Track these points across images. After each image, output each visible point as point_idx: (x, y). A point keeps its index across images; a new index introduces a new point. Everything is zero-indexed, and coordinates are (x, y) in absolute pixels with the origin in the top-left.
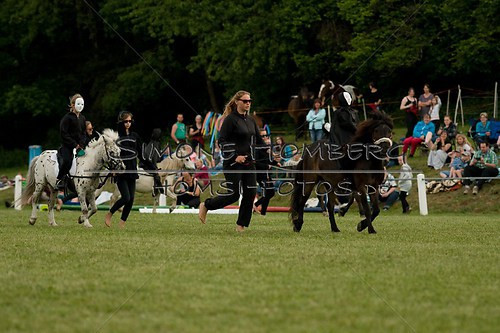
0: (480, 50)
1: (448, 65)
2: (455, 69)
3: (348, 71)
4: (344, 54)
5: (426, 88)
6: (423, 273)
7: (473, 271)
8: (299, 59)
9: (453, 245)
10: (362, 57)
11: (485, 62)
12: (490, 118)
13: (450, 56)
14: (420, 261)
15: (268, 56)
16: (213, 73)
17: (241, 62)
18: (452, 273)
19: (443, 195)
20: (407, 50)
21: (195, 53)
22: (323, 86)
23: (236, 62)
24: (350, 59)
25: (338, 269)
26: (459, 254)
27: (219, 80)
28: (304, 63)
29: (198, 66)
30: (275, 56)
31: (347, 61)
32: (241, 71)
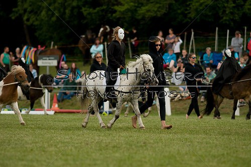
0: (206, 6)
1: (185, 16)
2: (190, 18)
3: (119, 19)
4: (116, 8)
5: (170, 31)
6: (167, 154)
7: (200, 153)
8: (85, 11)
9: (187, 136)
10: (128, 10)
11: (210, 14)
12: (213, 51)
13: (186, 10)
14: (165, 146)
15: (65, 9)
16: (28, 20)
17: (47, 13)
18: (187, 154)
19: (181, 103)
20: (158, 5)
21: (16, 6)
22: (102, 29)
23: (43, 13)
24: (120, 11)
25: (111, 152)
26: (191, 142)
27: (32, 25)
28: (89, 14)
29: (17, 15)
30: (70, 8)
31: (118, 13)
32: (46, 19)
